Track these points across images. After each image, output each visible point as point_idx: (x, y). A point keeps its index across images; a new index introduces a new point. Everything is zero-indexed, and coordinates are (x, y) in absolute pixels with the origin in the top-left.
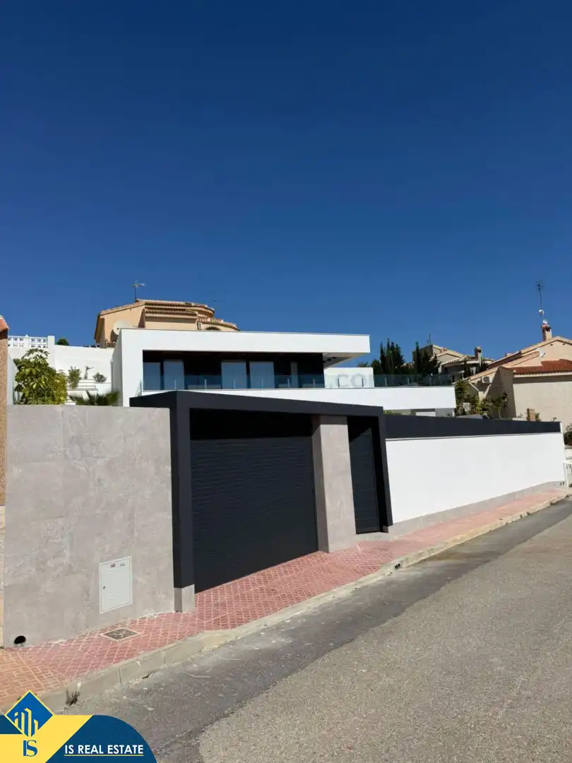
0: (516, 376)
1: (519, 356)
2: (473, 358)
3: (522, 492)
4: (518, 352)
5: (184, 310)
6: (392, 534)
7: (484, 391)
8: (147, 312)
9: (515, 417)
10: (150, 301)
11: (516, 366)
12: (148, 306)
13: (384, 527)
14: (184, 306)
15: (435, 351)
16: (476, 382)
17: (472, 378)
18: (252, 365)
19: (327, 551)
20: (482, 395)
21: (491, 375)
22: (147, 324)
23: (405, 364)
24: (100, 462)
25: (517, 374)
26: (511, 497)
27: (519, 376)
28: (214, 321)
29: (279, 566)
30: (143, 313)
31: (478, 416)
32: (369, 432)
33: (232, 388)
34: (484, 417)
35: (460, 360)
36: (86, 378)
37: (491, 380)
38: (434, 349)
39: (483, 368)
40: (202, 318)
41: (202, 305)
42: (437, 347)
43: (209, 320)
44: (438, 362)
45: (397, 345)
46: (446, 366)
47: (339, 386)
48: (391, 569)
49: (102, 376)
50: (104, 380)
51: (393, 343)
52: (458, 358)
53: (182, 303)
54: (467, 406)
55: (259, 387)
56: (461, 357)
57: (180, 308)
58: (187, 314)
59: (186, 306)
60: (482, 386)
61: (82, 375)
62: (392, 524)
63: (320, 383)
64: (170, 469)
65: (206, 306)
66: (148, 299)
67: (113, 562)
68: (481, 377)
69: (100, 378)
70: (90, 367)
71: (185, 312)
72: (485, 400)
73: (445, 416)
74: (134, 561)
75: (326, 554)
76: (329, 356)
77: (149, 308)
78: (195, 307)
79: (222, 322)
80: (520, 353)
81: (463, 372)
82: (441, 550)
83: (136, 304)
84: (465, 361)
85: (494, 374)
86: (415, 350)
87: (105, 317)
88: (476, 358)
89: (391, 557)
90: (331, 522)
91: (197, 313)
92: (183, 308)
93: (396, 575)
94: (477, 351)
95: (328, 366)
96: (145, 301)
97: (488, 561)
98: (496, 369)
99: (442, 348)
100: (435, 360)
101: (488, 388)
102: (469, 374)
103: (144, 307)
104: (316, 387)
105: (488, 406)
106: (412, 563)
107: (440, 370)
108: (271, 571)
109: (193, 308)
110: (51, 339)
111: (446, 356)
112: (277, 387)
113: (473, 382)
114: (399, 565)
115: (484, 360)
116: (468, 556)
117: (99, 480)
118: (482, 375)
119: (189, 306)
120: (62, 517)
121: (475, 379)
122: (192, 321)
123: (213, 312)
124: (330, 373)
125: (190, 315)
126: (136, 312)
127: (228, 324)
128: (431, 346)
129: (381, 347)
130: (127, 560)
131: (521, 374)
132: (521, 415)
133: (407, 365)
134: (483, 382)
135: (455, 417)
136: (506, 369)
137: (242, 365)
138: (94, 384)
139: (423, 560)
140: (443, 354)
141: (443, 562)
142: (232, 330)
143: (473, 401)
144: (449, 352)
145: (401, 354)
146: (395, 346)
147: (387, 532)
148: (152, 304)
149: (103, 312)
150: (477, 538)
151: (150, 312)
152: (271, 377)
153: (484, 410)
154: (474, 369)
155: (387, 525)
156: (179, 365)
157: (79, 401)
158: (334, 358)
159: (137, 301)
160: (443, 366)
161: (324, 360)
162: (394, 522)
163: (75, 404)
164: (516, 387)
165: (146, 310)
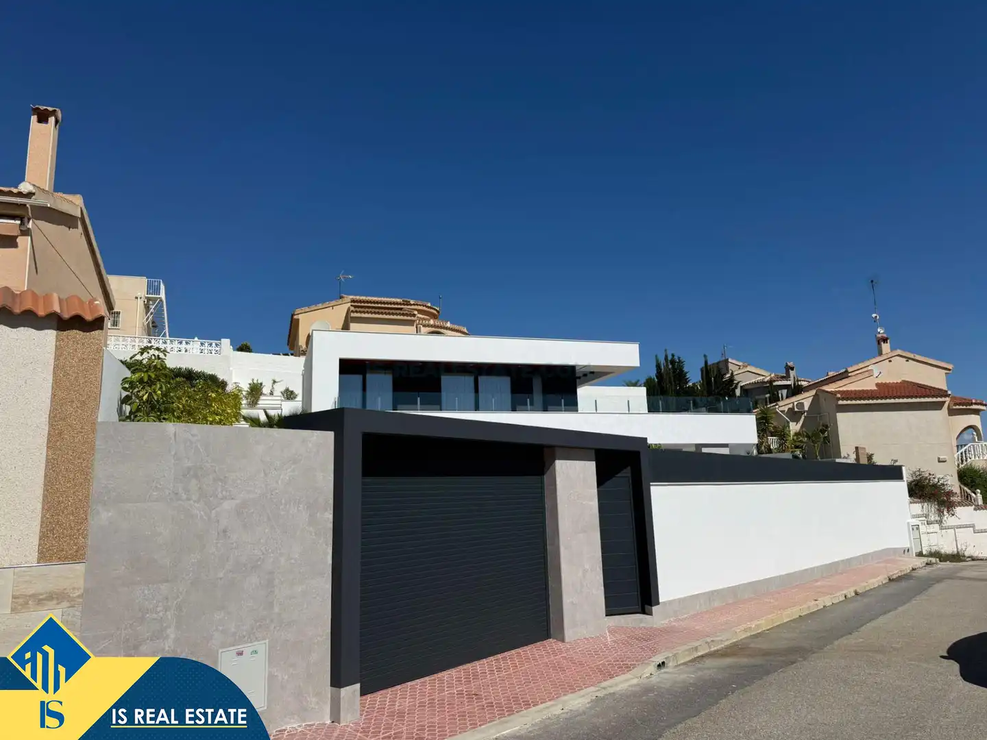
0: (841, 402)
1: (844, 375)
2: (783, 378)
3: (849, 561)
4: (844, 370)
5: (401, 309)
6: (658, 618)
7: (797, 421)
8: (352, 311)
9: (840, 457)
10: (358, 298)
11: (841, 389)
12: (356, 304)
13: (647, 607)
14: (400, 304)
15: (731, 367)
16: (786, 409)
17: (781, 403)
18: (482, 379)
19: (563, 640)
20: (794, 427)
21: (806, 400)
22: (352, 325)
23: (690, 384)
24: (227, 505)
25: (843, 399)
26: (832, 569)
27: (845, 402)
28: (437, 323)
29: (492, 658)
30: (348, 311)
31: (787, 455)
32: (627, 472)
33: (453, 409)
34: (795, 457)
35: (766, 380)
36: (272, 394)
37: (806, 408)
38: (730, 365)
39: (796, 390)
40: (424, 319)
41: (425, 303)
42: (734, 362)
43: (432, 322)
44: (735, 382)
45: (679, 358)
46: (747, 387)
47: (596, 410)
48: (651, 668)
49: (292, 392)
50: (295, 398)
51: (673, 355)
52: (762, 378)
53: (399, 300)
54: (773, 442)
55: (488, 409)
56: (766, 376)
57: (396, 306)
58: (403, 315)
59: (404, 304)
60: (794, 415)
61: (266, 390)
62: (658, 603)
63: (572, 405)
64: (331, 517)
65: (429, 305)
66: (356, 295)
67: (240, 647)
68: (793, 403)
69: (289, 395)
70: (277, 381)
71: (402, 312)
72: (797, 434)
73: (743, 453)
74: (271, 648)
75: (560, 644)
76: (583, 370)
77: (355, 307)
78: (414, 305)
79: (449, 325)
80: (846, 371)
81: (768, 395)
82: (727, 643)
83: (340, 301)
84: (771, 382)
85: (810, 399)
86: (703, 365)
87: (300, 317)
88: (787, 377)
89: (654, 652)
90: (568, 599)
91: (416, 312)
92: (399, 306)
93: (658, 678)
94: (789, 368)
95: (583, 383)
96: (351, 297)
97: (793, 663)
98: (813, 392)
99: (740, 364)
100: (731, 380)
101: (803, 418)
102: (775, 399)
103: (349, 304)
104: (566, 410)
105: (801, 441)
106: (682, 662)
107: (738, 392)
108: (478, 666)
109: (413, 307)
110: (226, 342)
111: (745, 374)
112: (514, 409)
113: (781, 409)
114: (663, 663)
115: (798, 381)
116: (766, 653)
117: (225, 531)
118: (795, 399)
119: (408, 305)
120: (167, 581)
121: (784, 405)
122: (410, 323)
123: (438, 312)
124: (584, 393)
125: (407, 315)
126: (340, 310)
127: (456, 327)
128: (726, 361)
129: (657, 361)
130: (262, 647)
131: (847, 399)
132: (847, 455)
133: (694, 384)
134: (796, 409)
135: (756, 456)
136: (827, 392)
137: (470, 380)
138: (279, 402)
139: (698, 657)
140: (743, 371)
141: (728, 661)
142: (460, 334)
143: (782, 434)
144: (749, 368)
145: (685, 369)
146: (676, 358)
147: (650, 614)
148: (360, 301)
149: (298, 311)
150: (778, 626)
151: (357, 312)
152: (507, 396)
153: (797, 447)
154: (785, 392)
155: (651, 605)
156: (387, 379)
157: (255, 422)
158: (593, 373)
159: (341, 297)
160: (741, 387)
161: (577, 375)
162: (660, 601)
163: (248, 426)
164: (841, 417)
165: (352, 308)
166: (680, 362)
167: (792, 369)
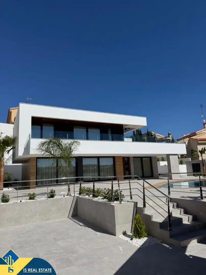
21: (186, 141)
35: (163, 138)
87: (12, 111)
88: (169, 137)
98: (188, 139)
100: (155, 137)
136: (194, 139)
166: (140, 131)
167: (170, 134)
